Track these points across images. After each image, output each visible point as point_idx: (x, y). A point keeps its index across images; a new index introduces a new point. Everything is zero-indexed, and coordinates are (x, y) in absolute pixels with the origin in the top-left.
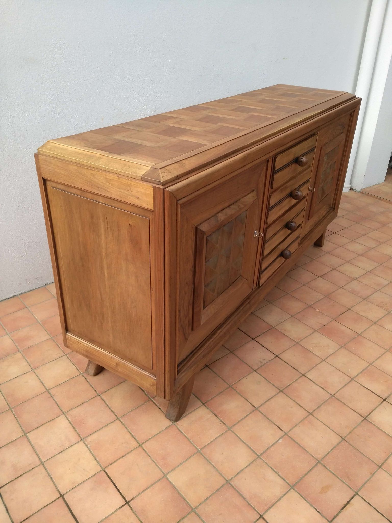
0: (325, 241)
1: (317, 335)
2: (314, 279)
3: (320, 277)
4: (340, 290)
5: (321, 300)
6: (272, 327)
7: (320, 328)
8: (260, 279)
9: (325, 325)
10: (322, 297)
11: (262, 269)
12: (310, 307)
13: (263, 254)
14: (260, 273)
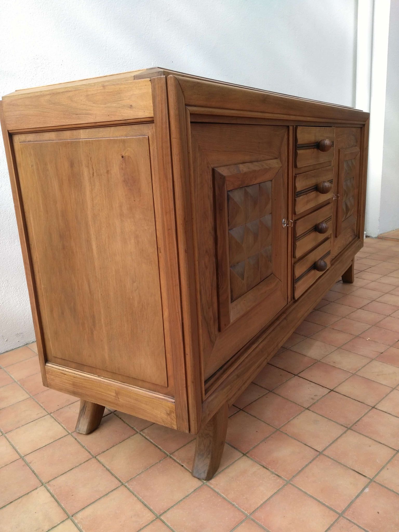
0: (355, 278)
1: (375, 363)
2: (354, 312)
3: (360, 309)
4: (388, 319)
5: (368, 329)
6: (317, 361)
7: (377, 357)
8: (294, 291)
9: (382, 353)
10: (369, 326)
11: (295, 277)
12: (358, 337)
13: (294, 256)
14: (294, 281)
